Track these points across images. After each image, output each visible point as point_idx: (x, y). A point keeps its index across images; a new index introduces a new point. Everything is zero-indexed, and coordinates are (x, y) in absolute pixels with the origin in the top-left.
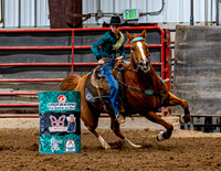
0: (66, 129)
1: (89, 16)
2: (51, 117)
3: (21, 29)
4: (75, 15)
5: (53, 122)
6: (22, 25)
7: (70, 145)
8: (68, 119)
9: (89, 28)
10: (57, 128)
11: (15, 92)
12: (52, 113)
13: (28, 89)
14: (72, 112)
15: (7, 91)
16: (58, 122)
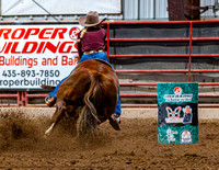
0: (181, 120)
1: (206, 9)
2: (167, 108)
3: (140, 21)
4: (193, 7)
5: (169, 114)
6: (141, 17)
7: (186, 136)
8: (184, 110)
9: (207, 20)
10: (172, 119)
11: (134, 83)
12: (169, 105)
13: (147, 80)
14: (188, 104)
15: (127, 82)
16: (174, 113)
